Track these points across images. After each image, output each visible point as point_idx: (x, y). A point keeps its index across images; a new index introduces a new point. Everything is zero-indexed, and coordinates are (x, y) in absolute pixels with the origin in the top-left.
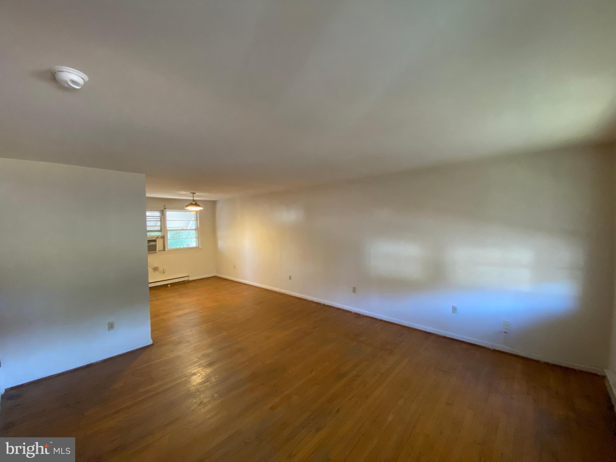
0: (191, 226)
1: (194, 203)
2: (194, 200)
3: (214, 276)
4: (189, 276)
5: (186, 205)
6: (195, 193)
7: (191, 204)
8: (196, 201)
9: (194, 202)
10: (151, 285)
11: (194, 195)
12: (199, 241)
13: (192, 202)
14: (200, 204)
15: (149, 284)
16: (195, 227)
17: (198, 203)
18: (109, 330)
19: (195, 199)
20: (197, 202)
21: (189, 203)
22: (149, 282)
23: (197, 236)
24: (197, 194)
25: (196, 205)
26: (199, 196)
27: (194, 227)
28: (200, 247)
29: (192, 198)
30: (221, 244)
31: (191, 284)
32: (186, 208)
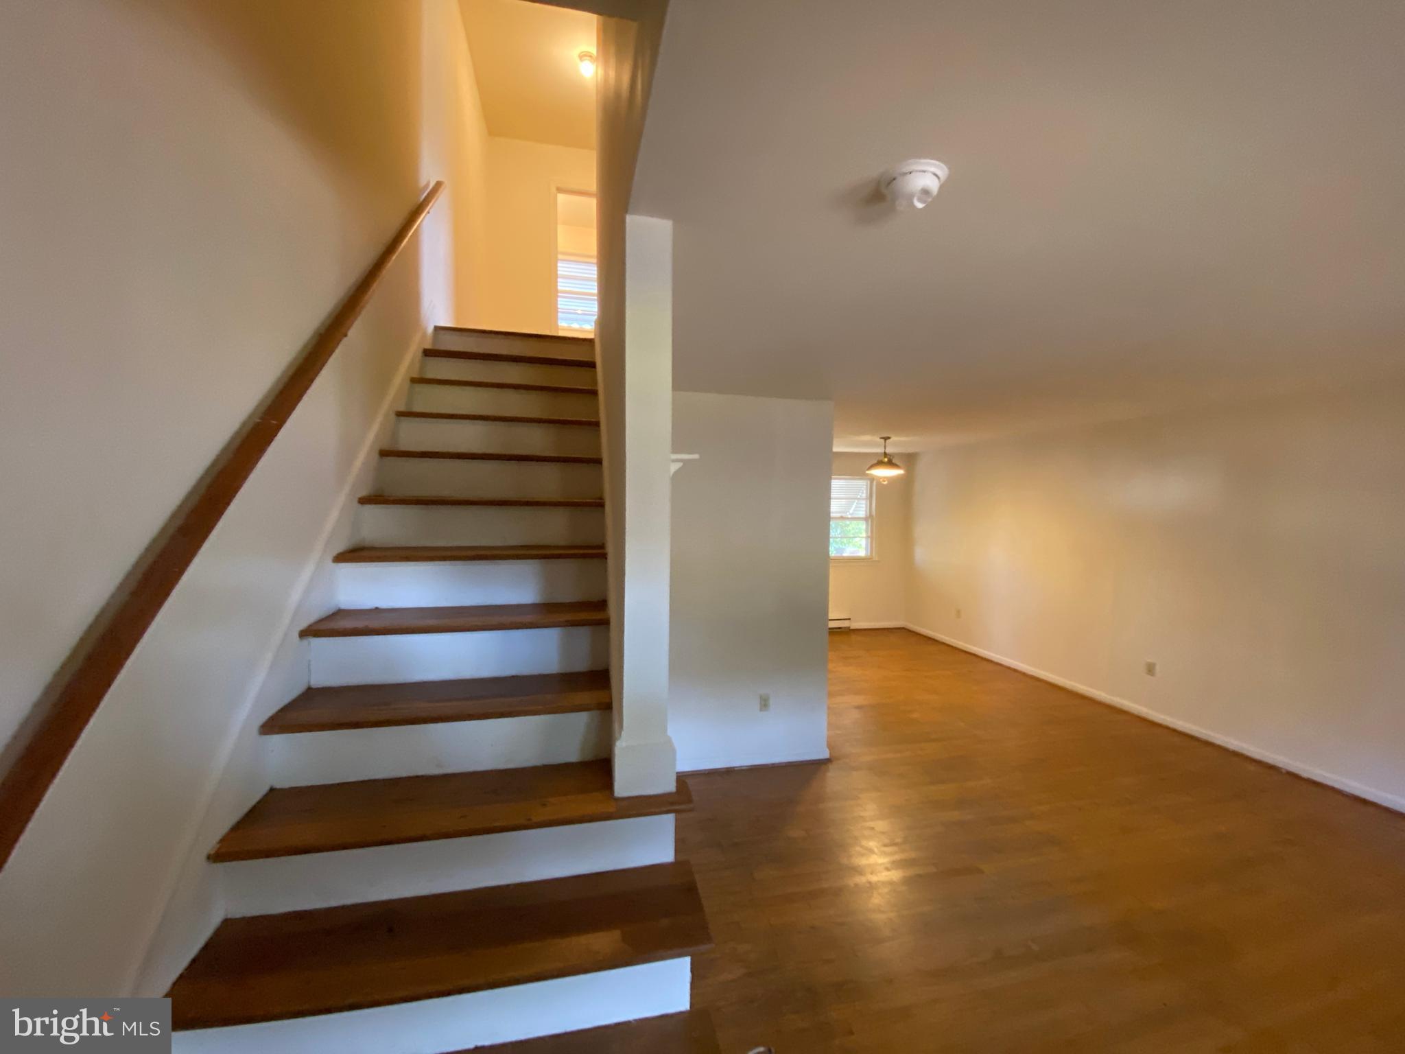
0: (854, 510)
1: (886, 460)
2: (885, 454)
3: (902, 626)
4: (849, 619)
5: (869, 466)
6: (889, 438)
7: (880, 463)
8: (890, 456)
9: (885, 457)
10: (832, 625)
11: (887, 441)
12: (874, 545)
13: (881, 458)
14: (898, 464)
15: (830, 622)
16: (866, 515)
17: (894, 461)
18: (761, 710)
19: (889, 450)
20: (893, 457)
21: (876, 462)
22: (830, 618)
23: (869, 534)
24: (894, 439)
25: (891, 464)
26: (899, 443)
27: (862, 514)
28: (876, 558)
29: (881, 450)
30: (922, 554)
31: (854, 638)
32: (867, 472)
